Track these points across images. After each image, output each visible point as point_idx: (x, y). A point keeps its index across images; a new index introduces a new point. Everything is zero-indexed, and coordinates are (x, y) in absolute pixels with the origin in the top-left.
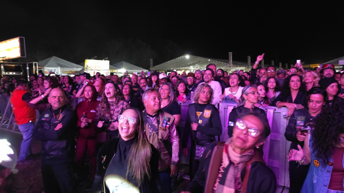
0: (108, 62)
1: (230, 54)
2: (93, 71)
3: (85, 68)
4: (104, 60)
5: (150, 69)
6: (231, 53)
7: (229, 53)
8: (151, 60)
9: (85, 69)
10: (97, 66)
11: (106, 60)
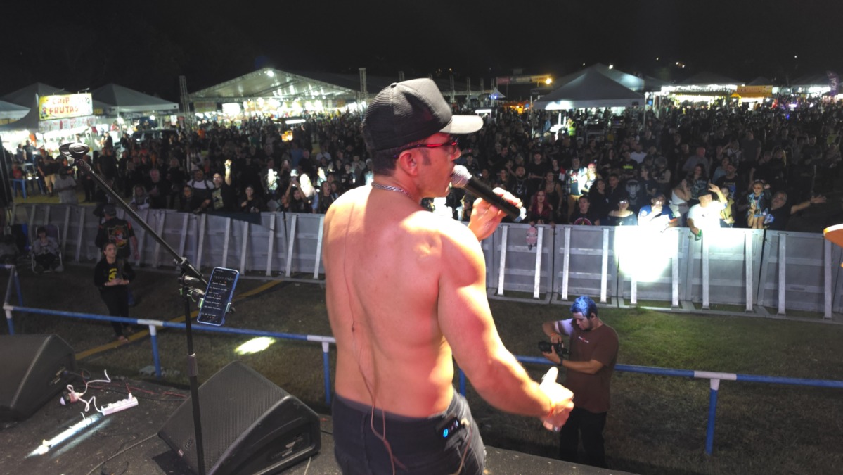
0: (89, 96)
1: (362, 72)
2: (58, 121)
3: (40, 116)
4: (81, 92)
5: (182, 99)
6: (362, 69)
7: (360, 69)
8: (182, 79)
9: (41, 119)
10: (65, 109)
11: (84, 92)
